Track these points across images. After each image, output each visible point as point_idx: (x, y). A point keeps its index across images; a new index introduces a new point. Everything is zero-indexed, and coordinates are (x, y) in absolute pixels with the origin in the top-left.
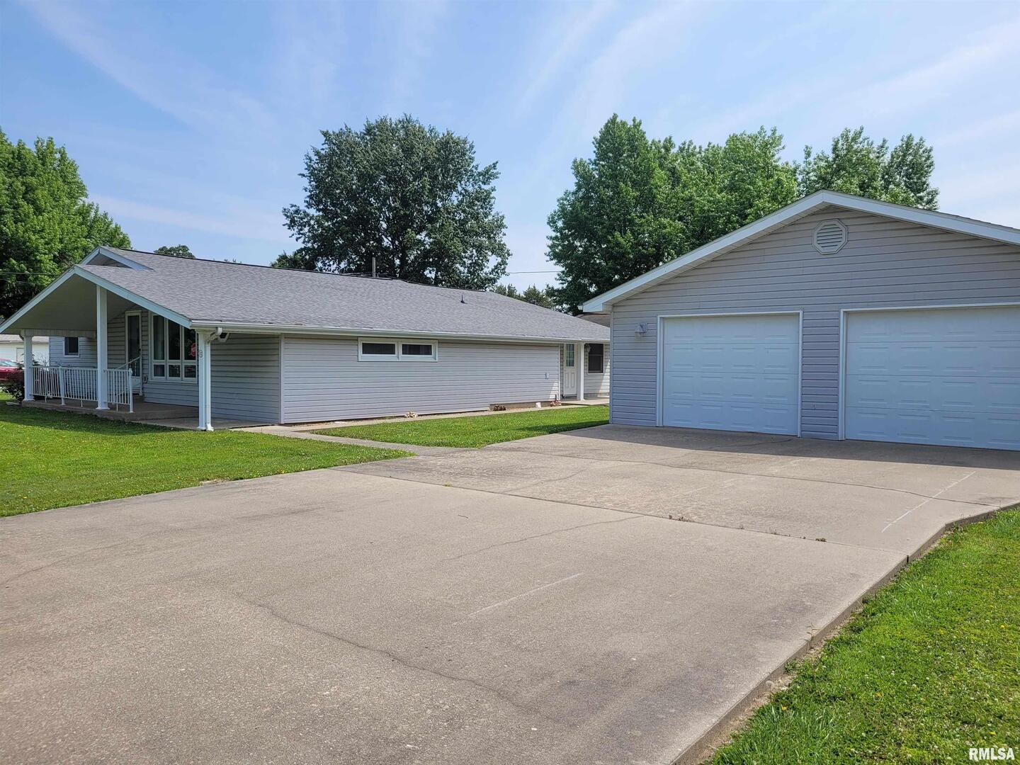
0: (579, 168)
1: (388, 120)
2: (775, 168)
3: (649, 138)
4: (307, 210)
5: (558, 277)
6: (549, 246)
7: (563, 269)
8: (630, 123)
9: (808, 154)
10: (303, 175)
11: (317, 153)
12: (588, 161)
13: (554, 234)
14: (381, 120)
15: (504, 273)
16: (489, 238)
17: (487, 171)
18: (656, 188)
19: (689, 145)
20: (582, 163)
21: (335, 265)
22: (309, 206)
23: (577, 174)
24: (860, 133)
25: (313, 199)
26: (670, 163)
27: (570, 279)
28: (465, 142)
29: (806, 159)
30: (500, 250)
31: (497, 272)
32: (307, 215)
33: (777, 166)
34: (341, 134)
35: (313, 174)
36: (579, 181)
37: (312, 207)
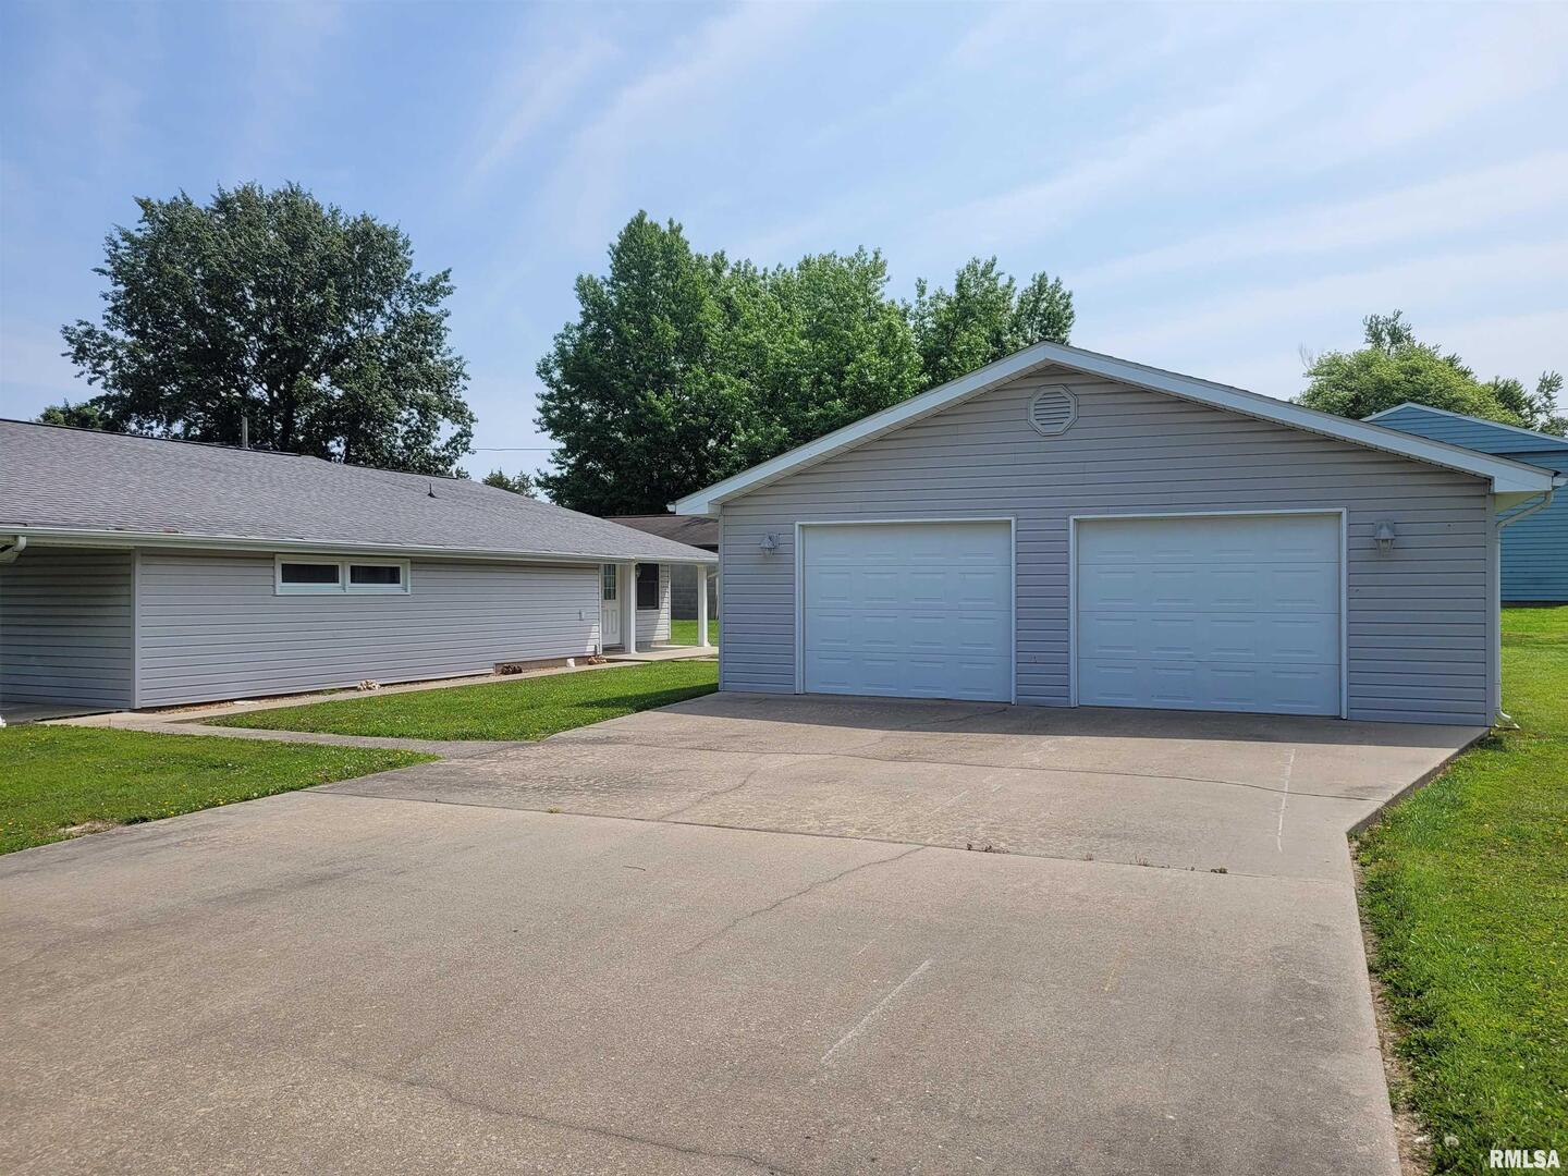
0: (586, 288)
1: (257, 190)
2: (880, 307)
3: (694, 250)
4: (110, 333)
5: (552, 458)
6: (539, 409)
7: (564, 446)
8: (665, 228)
9: (922, 291)
10: (103, 272)
11: (127, 237)
12: (601, 280)
13: (547, 391)
14: (245, 188)
15: (466, 450)
16: (439, 392)
17: (434, 284)
18: (707, 327)
19: (746, 267)
20: (591, 282)
21: (161, 428)
22: (112, 324)
23: (584, 298)
24: (993, 265)
25: (119, 314)
26: (723, 290)
27: (571, 461)
28: (395, 234)
29: (920, 297)
30: (458, 412)
31: (455, 448)
32: (107, 340)
33: (882, 305)
34: (173, 206)
35: (121, 272)
36: (587, 309)
37: (117, 327)
